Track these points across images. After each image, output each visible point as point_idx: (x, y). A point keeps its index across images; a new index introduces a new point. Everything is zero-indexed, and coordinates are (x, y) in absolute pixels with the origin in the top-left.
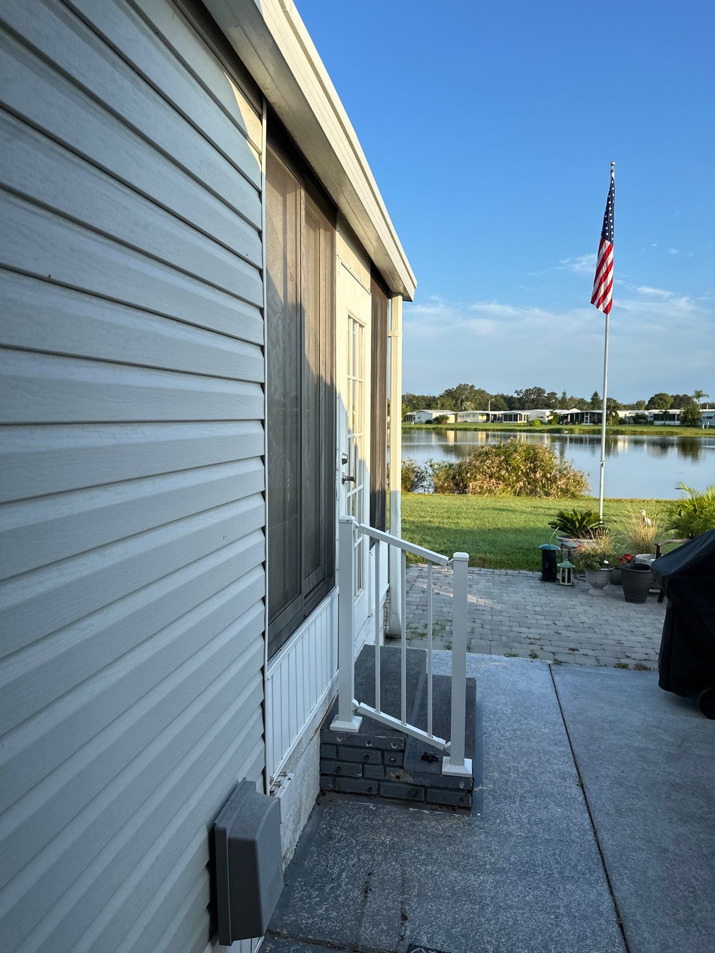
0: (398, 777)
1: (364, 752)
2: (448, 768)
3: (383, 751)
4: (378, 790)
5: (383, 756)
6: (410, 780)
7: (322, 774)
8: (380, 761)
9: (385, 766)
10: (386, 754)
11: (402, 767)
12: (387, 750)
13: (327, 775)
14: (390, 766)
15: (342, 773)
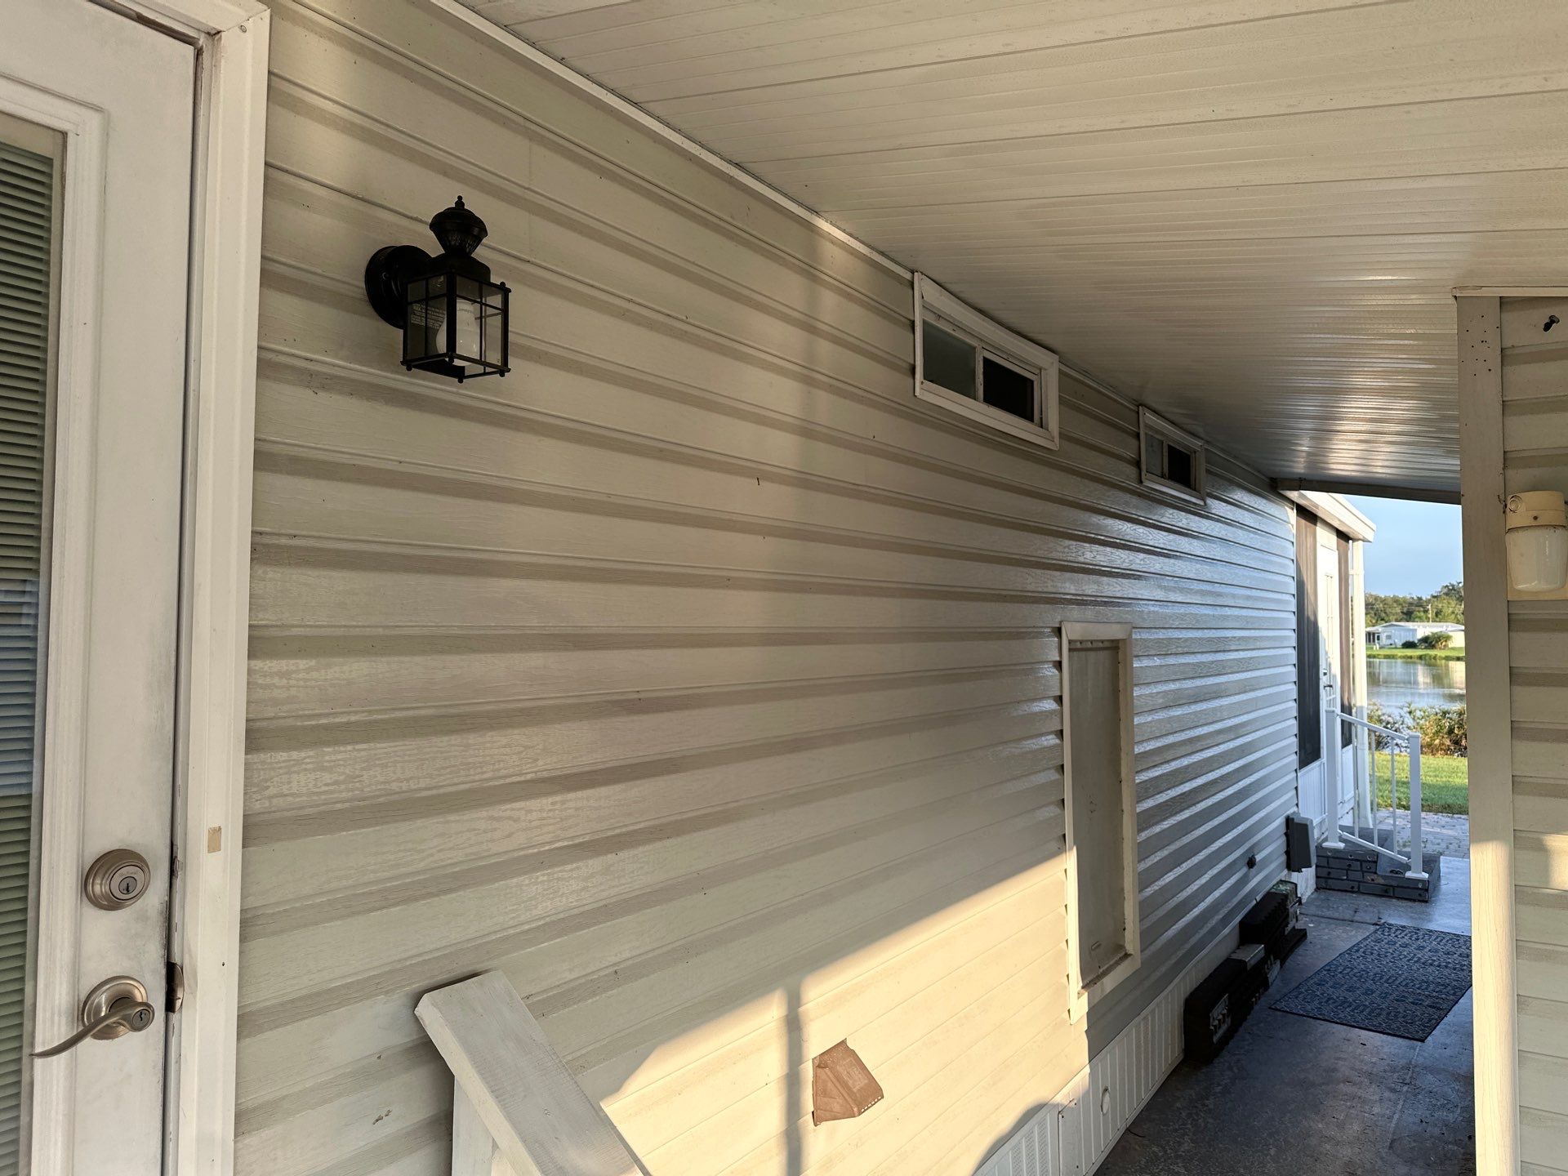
0: (1373, 880)
1: (1348, 863)
2: (1409, 874)
3: (1362, 862)
4: (1359, 888)
5: (1361, 865)
6: (1382, 881)
7: (1317, 877)
8: (1359, 869)
9: (1363, 872)
10: (1364, 865)
11: (1375, 873)
12: (1365, 861)
13: (1320, 877)
14: (1366, 872)
15: (1332, 876)
